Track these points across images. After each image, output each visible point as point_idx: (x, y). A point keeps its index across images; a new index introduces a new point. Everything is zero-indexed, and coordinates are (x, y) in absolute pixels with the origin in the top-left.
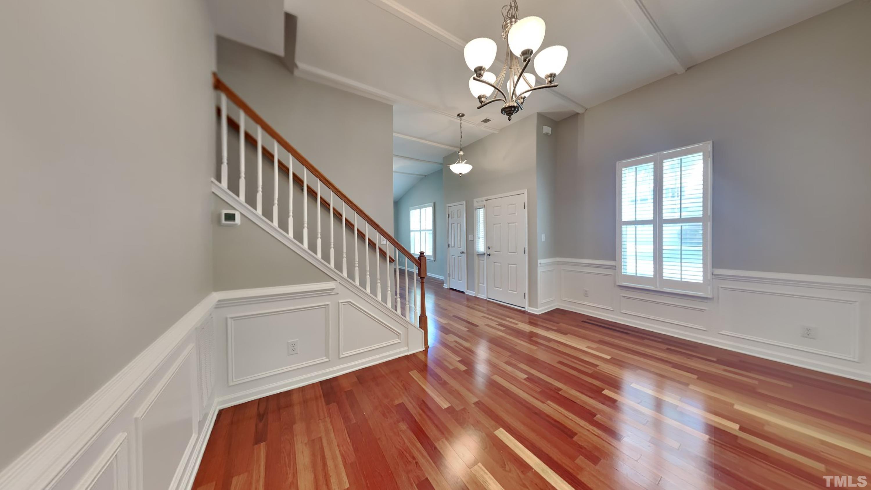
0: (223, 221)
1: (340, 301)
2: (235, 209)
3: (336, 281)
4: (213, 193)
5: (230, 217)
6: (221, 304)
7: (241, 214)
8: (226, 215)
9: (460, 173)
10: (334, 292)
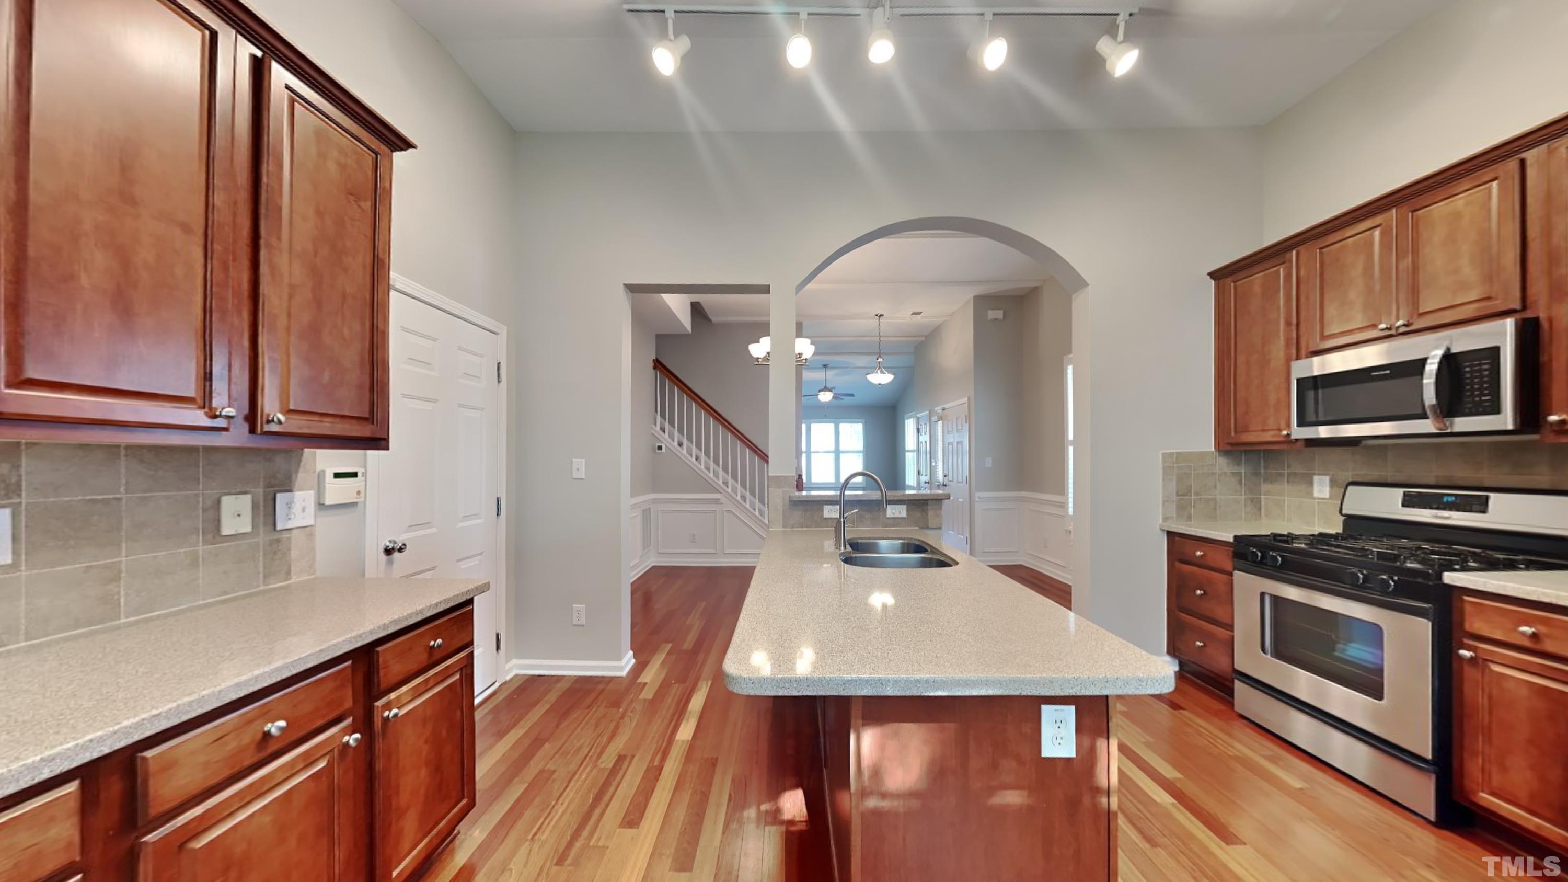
0: (657, 451)
1: (725, 509)
2: (662, 442)
3: (721, 493)
4: (653, 434)
5: (660, 448)
6: (655, 501)
7: (666, 446)
8: (658, 446)
9: (880, 384)
10: (721, 502)
